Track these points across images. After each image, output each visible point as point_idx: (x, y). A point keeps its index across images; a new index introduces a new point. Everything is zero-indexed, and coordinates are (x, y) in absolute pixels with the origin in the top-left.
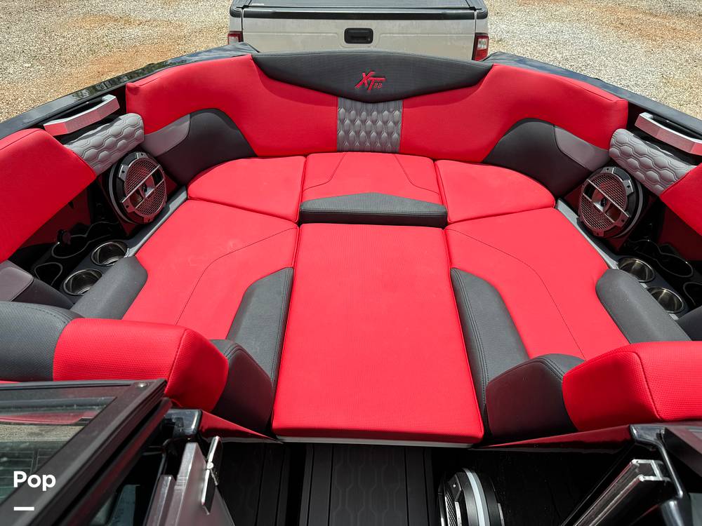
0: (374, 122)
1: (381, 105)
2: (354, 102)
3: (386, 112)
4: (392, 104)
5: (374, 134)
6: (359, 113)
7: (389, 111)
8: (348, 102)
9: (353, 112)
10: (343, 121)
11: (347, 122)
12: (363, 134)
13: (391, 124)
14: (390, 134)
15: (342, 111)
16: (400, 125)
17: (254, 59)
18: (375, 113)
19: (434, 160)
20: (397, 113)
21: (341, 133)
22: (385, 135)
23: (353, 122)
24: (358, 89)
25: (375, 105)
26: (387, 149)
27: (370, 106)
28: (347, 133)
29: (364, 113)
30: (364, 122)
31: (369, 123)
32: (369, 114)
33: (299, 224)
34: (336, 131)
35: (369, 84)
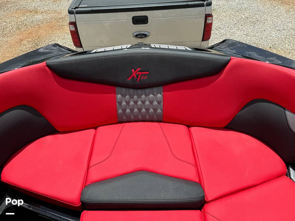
0: (143, 102)
1: (148, 90)
2: (127, 89)
3: (151, 95)
4: (156, 89)
5: (144, 110)
6: (132, 97)
7: (153, 94)
8: (124, 90)
9: (128, 97)
10: (120, 103)
11: (124, 103)
12: (136, 110)
13: (155, 103)
14: (155, 110)
15: (119, 96)
16: (162, 104)
17: (48, 66)
18: (143, 96)
19: (189, 126)
20: (159, 95)
21: (120, 111)
22: (151, 110)
23: (128, 103)
24: (129, 81)
25: (143, 90)
26: (154, 120)
27: (140, 91)
28: (124, 110)
29: (135, 97)
30: (136, 102)
31: (140, 103)
32: (139, 97)
34: (116, 111)
35: (137, 77)
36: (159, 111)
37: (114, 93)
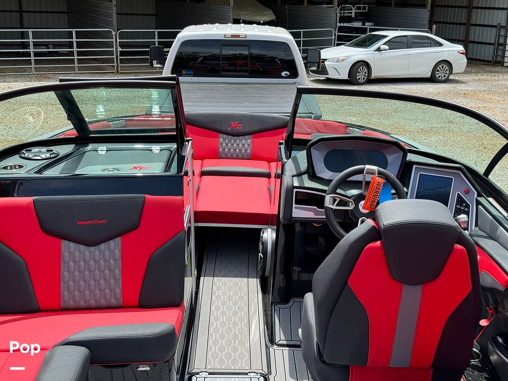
0: (238, 145)
1: (241, 137)
2: (227, 136)
3: (244, 140)
4: (247, 137)
5: (238, 150)
6: (230, 141)
8: (225, 136)
9: (227, 140)
10: (222, 144)
11: (224, 144)
12: (232, 150)
13: (246, 146)
14: (246, 150)
15: (221, 139)
16: (251, 146)
18: (238, 141)
19: (269, 163)
20: (249, 141)
21: (221, 150)
22: (243, 151)
23: (227, 144)
24: (229, 129)
25: (238, 137)
26: (245, 158)
27: (236, 138)
28: (224, 149)
29: (233, 141)
30: (232, 145)
31: (235, 145)
32: (235, 141)
33: (200, 177)
34: (218, 149)
35: (235, 127)
36: (249, 151)
37: (218, 137)
